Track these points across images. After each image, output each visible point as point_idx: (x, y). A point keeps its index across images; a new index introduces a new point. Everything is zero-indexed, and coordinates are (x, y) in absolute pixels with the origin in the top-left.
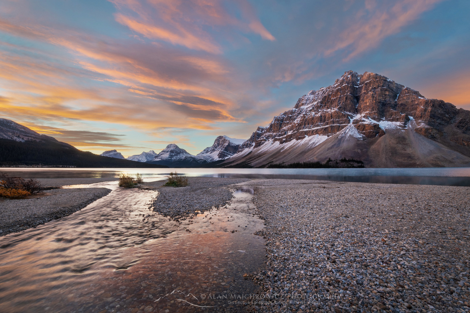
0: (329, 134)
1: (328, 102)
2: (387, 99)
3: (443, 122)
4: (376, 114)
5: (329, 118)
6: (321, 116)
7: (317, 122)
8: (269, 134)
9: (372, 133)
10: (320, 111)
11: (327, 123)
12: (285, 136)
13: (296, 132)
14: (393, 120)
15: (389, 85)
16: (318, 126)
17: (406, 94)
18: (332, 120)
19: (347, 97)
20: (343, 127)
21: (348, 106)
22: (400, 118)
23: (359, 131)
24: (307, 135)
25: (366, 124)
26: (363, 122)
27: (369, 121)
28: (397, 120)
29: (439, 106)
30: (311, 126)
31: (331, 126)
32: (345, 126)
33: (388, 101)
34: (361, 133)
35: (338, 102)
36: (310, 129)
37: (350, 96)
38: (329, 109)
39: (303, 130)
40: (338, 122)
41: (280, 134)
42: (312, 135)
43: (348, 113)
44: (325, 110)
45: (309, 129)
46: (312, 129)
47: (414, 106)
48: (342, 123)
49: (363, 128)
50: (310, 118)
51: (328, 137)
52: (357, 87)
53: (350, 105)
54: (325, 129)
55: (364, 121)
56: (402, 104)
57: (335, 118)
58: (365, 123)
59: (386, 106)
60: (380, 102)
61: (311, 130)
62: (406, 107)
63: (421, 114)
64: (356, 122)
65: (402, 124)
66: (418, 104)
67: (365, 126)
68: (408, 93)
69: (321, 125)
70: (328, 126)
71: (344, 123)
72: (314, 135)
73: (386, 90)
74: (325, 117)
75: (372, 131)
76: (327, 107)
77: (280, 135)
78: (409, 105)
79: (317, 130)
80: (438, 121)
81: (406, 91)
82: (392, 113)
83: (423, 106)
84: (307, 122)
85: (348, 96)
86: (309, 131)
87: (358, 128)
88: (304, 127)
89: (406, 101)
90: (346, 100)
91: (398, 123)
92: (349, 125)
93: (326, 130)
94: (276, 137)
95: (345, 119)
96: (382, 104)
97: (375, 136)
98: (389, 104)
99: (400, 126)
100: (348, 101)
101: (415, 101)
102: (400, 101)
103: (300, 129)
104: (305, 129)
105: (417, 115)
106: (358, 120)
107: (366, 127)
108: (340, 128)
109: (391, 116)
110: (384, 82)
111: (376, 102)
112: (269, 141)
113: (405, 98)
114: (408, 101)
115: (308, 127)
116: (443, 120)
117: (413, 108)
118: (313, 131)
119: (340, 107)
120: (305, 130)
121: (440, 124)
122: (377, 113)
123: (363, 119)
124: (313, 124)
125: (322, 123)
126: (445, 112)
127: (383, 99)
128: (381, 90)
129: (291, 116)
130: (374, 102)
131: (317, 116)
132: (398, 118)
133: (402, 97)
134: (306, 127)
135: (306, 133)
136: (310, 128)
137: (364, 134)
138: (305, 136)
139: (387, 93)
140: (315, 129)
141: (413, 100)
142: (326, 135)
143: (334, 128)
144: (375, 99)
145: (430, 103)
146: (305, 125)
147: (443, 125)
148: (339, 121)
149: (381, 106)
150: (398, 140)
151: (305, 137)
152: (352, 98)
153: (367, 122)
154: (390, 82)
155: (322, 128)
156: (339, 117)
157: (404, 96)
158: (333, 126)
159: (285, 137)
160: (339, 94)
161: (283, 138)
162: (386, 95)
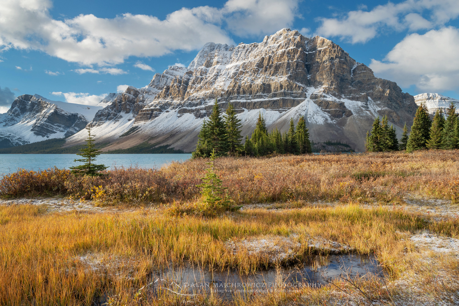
0: (281, 109)
1: (271, 67)
2: (345, 74)
3: (397, 106)
4: (336, 90)
5: (277, 88)
6: (264, 84)
7: (257, 92)
8: (167, 101)
9: (339, 112)
10: (259, 77)
11: (275, 94)
12: (203, 106)
13: (224, 102)
14: (353, 98)
15: (346, 57)
16: (260, 97)
17: (363, 70)
18: (283, 90)
19: (298, 64)
20: (299, 102)
21: (299, 76)
22: (360, 97)
23: (322, 109)
24: (245, 108)
25: (330, 101)
26: (325, 99)
27: (331, 98)
28: (357, 99)
29: (393, 89)
30: (249, 97)
31: (283, 99)
32: (302, 101)
33: (346, 76)
34: (325, 111)
35: (286, 69)
36: (249, 101)
37: (301, 63)
38: (273, 75)
39: (238, 101)
40: (291, 94)
41: (190, 103)
42: (254, 109)
43: (301, 84)
44: (268, 77)
45: (247, 100)
46: (252, 100)
47: (370, 86)
48: (296, 97)
49: (326, 105)
50: (247, 86)
51: (281, 113)
52: (307, 53)
53: (302, 75)
54: (273, 103)
55: (324, 97)
56: (359, 82)
57: (287, 89)
58: (328, 99)
59: (344, 82)
60: (338, 76)
61: (252, 102)
62: (363, 86)
63: (380, 95)
64: (314, 97)
65: (364, 104)
66: (374, 84)
67: (329, 103)
68: (365, 70)
69: (265, 96)
70: (279, 98)
71: (300, 97)
72: (256, 108)
73: (344, 63)
74: (269, 85)
75: (338, 110)
76: (270, 73)
77: (191, 105)
78: (365, 83)
79: (262, 102)
80: (393, 104)
81: (363, 67)
82: (350, 90)
83: (381, 87)
84: (241, 90)
85: (299, 62)
86: (249, 103)
87: (320, 104)
88: (237, 97)
89: (363, 78)
90: (297, 68)
91: (360, 103)
92: (306, 100)
93: (275, 103)
94: (184, 108)
95: (300, 91)
96: (340, 78)
97: (342, 116)
98: (347, 79)
99: (362, 106)
100: (299, 69)
101: (371, 79)
102: (357, 78)
103: (232, 99)
104: (241, 99)
105: (376, 96)
106: (316, 94)
107: (331, 104)
108: (295, 103)
109: (350, 94)
110: (341, 53)
111: (335, 76)
112: (167, 112)
113: (362, 75)
114: (365, 78)
115: (244, 97)
116: (397, 103)
117: (369, 87)
118: (255, 103)
119: (290, 76)
120: (242, 101)
121: (395, 107)
122: (336, 88)
123: (324, 94)
124: (251, 94)
125: (265, 94)
126: (397, 95)
127: (342, 74)
128: (339, 62)
129: (201, 78)
130: (333, 75)
131: (257, 83)
132: (358, 97)
133: (359, 74)
134: (242, 97)
135: (244, 105)
136: (249, 99)
137: (329, 112)
138: (243, 109)
139: (345, 67)
140: (258, 102)
141: (370, 78)
142: (277, 110)
143: (287, 102)
144: (333, 71)
145: (387, 84)
146: (239, 93)
147: (397, 108)
148: (293, 93)
149: (339, 81)
150: (368, 122)
151: (243, 111)
152: (303, 67)
153: (330, 98)
154: (346, 54)
155: (270, 101)
156: (291, 89)
157: (361, 73)
158: (286, 99)
159: (205, 109)
160: (286, 58)
161: (201, 109)
162: (344, 69)
